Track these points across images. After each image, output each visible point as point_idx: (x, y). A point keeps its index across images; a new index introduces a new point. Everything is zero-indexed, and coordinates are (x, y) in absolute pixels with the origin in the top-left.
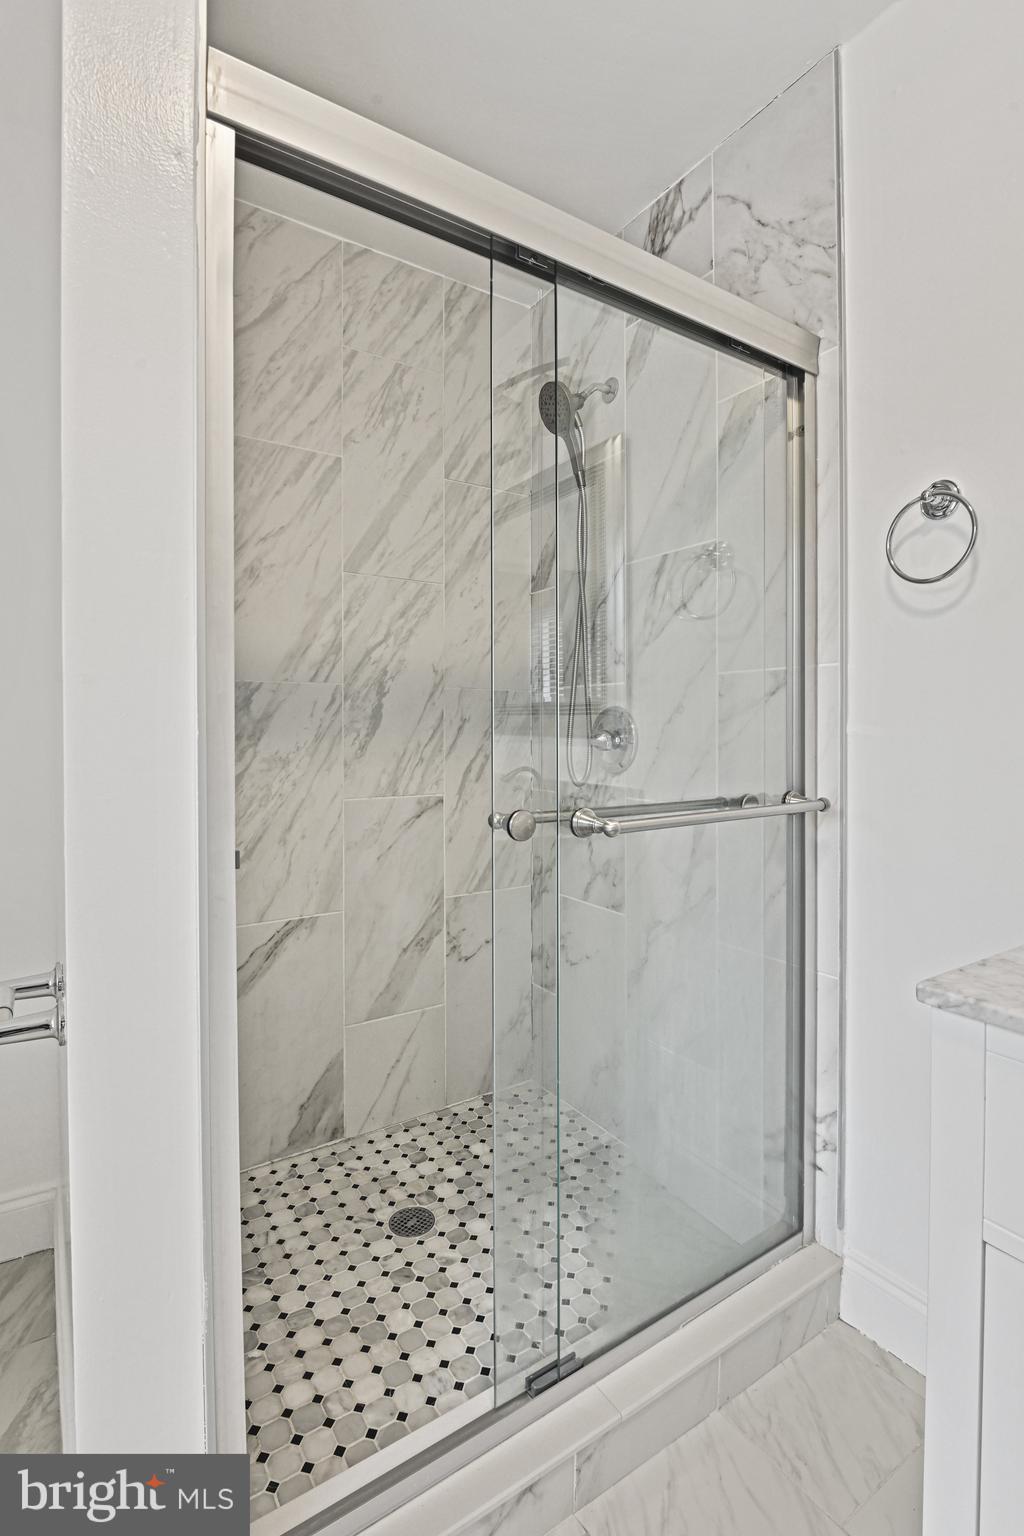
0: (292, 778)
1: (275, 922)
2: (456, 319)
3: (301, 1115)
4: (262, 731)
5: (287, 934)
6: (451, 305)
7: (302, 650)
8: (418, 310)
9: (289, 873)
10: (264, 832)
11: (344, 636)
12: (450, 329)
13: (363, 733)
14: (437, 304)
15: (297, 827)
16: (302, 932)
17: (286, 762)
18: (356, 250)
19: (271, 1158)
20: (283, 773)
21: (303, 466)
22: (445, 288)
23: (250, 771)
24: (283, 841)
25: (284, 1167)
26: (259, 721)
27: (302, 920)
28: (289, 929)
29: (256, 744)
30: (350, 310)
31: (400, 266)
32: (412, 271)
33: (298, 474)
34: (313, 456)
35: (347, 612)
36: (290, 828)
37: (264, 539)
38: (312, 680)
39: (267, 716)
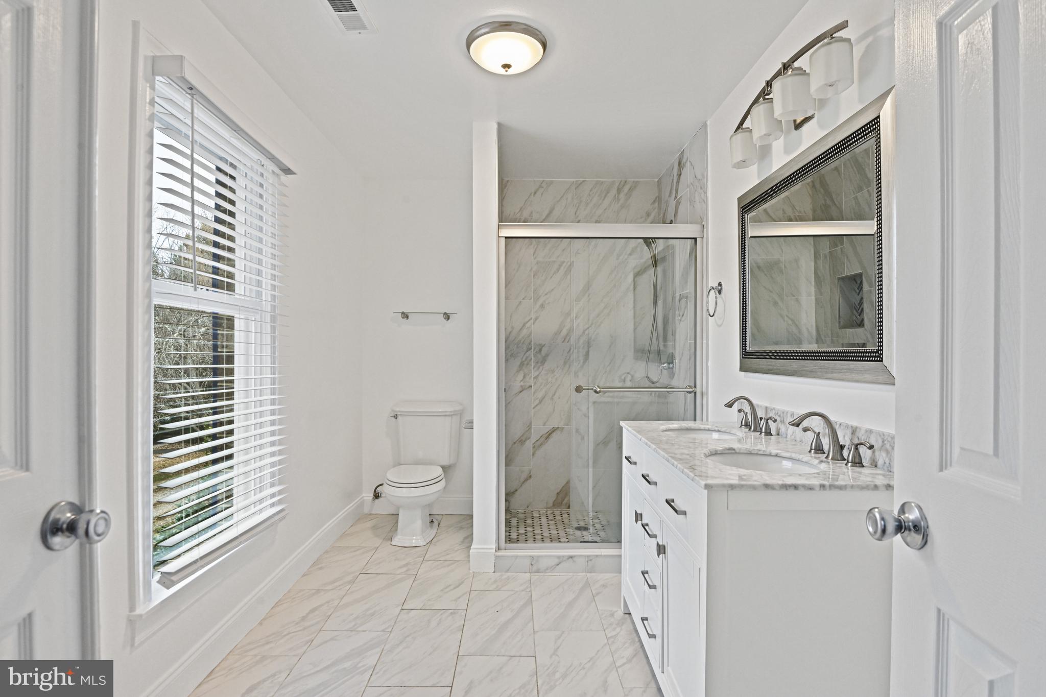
0: (555, 377)
1: (549, 427)
2: (622, 196)
3: (557, 496)
4: (545, 360)
5: (553, 431)
6: (619, 191)
7: (559, 332)
8: (605, 197)
9: (554, 410)
10: (546, 395)
11: (575, 325)
12: (619, 200)
13: (582, 361)
14: (614, 192)
15: (557, 394)
16: (558, 432)
17: (553, 372)
18: (579, 182)
19: (547, 508)
20: (552, 375)
21: (560, 266)
22: (617, 184)
23: (542, 373)
24: (552, 399)
25: (549, 512)
26: (545, 357)
27: (558, 427)
28: (554, 430)
29: (543, 365)
30: (577, 205)
31: (597, 183)
32: (602, 183)
33: (558, 270)
34: (563, 262)
35: (576, 317)
36: (554, 394)
37: (546, 294)
38: (563, 342)
39: (547, 355)
